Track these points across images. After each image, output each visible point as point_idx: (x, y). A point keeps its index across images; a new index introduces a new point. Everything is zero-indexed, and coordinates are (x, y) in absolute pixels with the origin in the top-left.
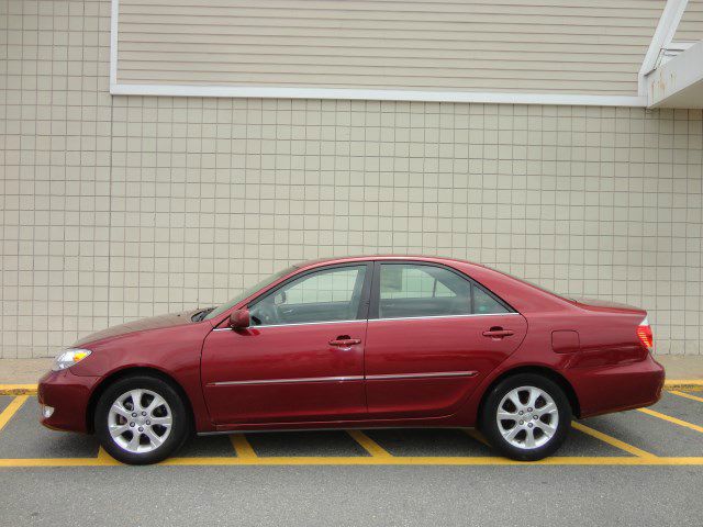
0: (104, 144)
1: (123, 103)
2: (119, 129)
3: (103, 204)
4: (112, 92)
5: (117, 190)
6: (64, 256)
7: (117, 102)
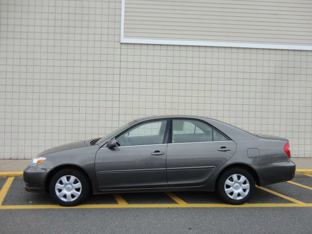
0: (117, 65)
1: (125, 46)
2: (123, 58)
3: (116, 91)
4: (121, 42)
5: (123, 85)
6: (99, 114)
7: (123, 46)
